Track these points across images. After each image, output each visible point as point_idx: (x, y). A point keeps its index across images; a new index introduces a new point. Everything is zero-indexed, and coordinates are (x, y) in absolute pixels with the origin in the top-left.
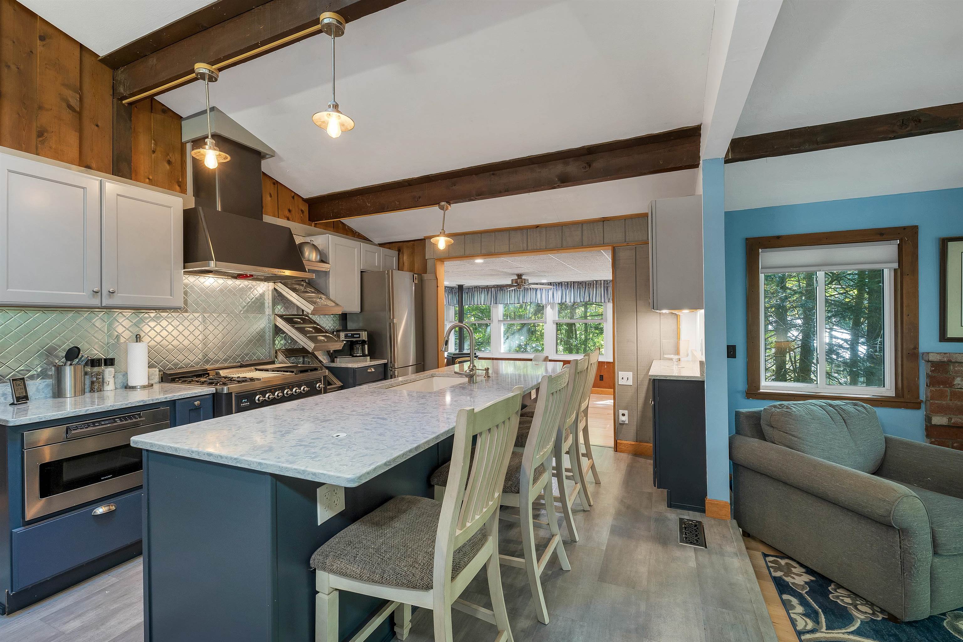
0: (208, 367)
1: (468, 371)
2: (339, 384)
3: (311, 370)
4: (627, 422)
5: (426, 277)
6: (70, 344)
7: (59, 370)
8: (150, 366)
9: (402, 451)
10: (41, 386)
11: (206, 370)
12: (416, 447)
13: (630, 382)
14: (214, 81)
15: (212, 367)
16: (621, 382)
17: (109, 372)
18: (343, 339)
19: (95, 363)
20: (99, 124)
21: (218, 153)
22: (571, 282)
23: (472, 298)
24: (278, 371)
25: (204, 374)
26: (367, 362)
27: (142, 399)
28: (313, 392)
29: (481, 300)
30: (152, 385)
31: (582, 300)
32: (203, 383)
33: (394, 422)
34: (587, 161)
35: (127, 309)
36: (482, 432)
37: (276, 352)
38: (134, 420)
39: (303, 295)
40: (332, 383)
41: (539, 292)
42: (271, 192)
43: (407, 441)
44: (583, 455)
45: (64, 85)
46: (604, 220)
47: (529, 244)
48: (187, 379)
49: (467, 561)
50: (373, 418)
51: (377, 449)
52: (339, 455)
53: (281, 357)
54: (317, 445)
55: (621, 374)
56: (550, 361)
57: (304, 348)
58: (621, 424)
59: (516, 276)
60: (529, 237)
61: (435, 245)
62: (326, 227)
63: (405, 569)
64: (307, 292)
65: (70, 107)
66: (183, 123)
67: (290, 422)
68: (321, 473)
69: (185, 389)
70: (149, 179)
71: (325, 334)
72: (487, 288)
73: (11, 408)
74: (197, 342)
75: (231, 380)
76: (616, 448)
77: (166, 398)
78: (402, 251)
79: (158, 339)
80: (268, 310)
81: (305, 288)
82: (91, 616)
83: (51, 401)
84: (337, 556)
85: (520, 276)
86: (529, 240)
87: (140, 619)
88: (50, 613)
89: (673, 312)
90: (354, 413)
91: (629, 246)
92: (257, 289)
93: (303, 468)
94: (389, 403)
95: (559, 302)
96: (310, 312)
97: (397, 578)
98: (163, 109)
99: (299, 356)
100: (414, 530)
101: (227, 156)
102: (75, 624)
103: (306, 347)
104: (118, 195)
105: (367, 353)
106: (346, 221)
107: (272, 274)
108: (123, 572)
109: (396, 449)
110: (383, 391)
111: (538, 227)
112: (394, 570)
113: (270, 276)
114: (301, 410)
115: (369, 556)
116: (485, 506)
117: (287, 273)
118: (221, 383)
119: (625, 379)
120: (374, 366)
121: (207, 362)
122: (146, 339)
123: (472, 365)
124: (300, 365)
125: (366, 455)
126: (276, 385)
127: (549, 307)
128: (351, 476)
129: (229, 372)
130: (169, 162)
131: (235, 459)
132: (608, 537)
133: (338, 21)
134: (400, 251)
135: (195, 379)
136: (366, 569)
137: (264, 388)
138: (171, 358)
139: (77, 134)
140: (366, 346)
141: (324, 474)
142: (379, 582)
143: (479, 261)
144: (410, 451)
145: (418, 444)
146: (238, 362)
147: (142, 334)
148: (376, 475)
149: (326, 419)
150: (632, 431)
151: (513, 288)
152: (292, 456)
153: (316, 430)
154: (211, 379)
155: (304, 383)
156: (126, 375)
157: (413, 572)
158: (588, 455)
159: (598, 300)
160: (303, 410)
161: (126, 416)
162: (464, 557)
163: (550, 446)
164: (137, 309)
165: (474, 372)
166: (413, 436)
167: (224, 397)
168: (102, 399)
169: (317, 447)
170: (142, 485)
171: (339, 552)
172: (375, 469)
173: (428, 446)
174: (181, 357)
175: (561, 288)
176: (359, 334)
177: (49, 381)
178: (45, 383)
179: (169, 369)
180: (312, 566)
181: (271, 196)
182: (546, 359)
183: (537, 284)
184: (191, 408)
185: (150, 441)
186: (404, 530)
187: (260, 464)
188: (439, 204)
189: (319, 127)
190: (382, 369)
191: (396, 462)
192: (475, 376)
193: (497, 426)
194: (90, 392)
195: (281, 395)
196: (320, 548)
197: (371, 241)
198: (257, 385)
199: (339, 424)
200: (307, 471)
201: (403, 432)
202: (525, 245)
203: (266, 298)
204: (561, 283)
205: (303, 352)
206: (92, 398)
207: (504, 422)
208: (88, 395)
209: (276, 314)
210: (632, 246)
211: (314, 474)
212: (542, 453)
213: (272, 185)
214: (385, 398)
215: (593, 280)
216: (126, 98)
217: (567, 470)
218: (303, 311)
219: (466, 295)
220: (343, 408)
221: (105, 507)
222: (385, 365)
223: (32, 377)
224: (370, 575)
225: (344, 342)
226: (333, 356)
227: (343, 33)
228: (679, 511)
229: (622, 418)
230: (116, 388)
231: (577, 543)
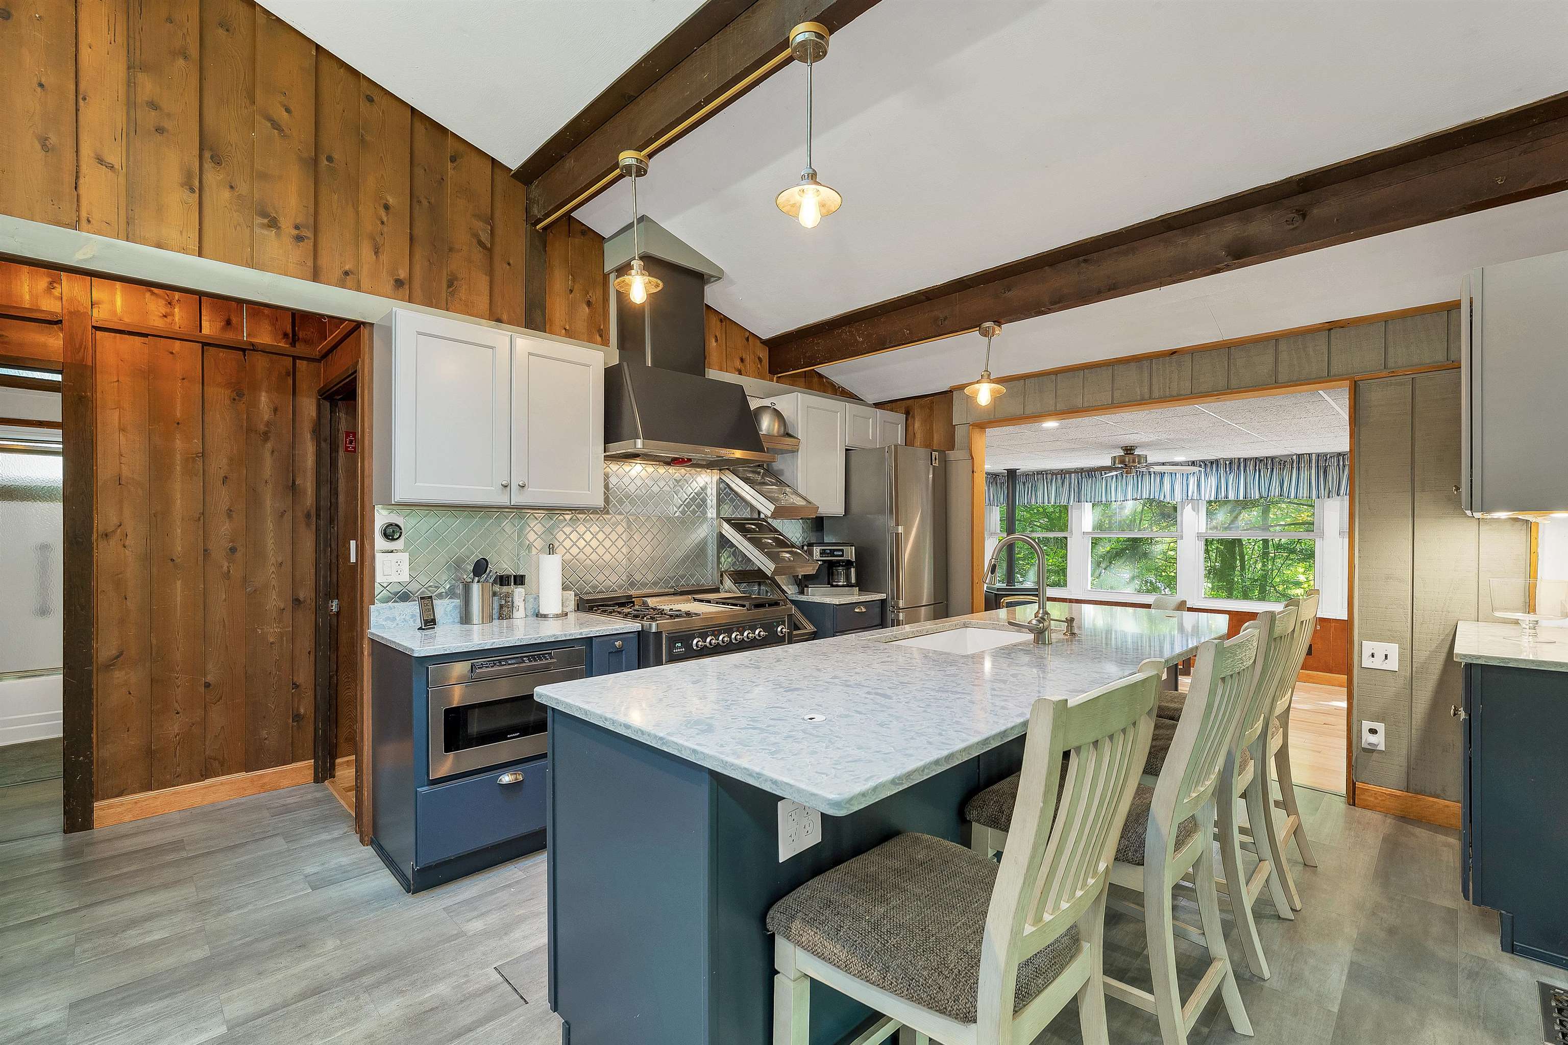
0: (632, 592)
1: (1034, 622)
2: (811, 628)
3: (770, 605)
4: (1382, 747)
5: (952, 455)
6: (479, 555)
7: (467, 587)
8: (565, 588)
9: (922, 760)
10: (449, 608)
11: (630, 597)
12: (947, 756)
13: (1393, 664)
14: (643, 175)
15: (639, 592)
16: (1367, 662)
17: (519, 593)
18: (818, 558)
19: (503, 580)
20: (511, 262)
21: (647, 278)
22: (1239, 459)
23: (1033, 492)
24: (724, 604)
25: (628, 602)
26: (853, 596)
27: (553, 633)
28: (772, 640)
29: (1050, 495)
30: (566, 614)
31: (1264, 494)
32: (626, 615)
33: (904, 703)
34: (1297, 208)
35: (539, 509)
36: (1080, 747)
37: (722, 576)
38: (544, 662)
39: (757, 487)
40: (800, 626)
41: (1167, 480)
42: (717, 334)
43: (930, 743)
44: (1277, 804)
45: (474, 216)
46: (1331, 327)
47: (1155, 388)
48: (607, 608)
49: (1043, 985)
50: (868, 693)
51: (878, 752)
52: (814, 753)
53: (728, 583)
54: (779, 731)
55: (1368, 646)
56: (1191, 609)
57: (760, 569)
58: (1365, 750)
59: (1122, 451)
60: (1154, 374)
61: (970, 400)
62: (793, 381)
63: (925, 973)
64: (764, 484)
65: (481, 243)
66: (607, 246)
67: (739, 687)
68: (785, 783)
69: (604, 623)
70: (565, 329)
71: (790, 549)
72: (1063, 474)
73: (419, 633)
74: (620, 556)
75: (662, 612)
76: (1353, 796)
77: (581, 634)
78: (911, 413)
79: (574, 551)
80: (711, 513)
81: (762, 478)
82: (494, 919)
83: (458, 627)
84: (808, 921)
85: (1129, 450)
86: (1154, 381)
87: (543, 939)
88: (454, 903)
89: (1522, 516)
90: (836, 680)
91: (1397, 378)
92: (697, 480)
93: (757, 769)
94: (894, 668)
95: (1212, 499)
96: (769, 514)
97: (909, 986)
98: (582, 230)
99: (752, 582)
100: (940, 903)
101: (659, 282)
102: (477, 925)
103: (763, 568)
104: (530, 354)
105: (853, 581)
106: (822, 369)
107: (718, 457)
108: (531, 866)
109: (911, 755)
110: (883, 646)
111: (1175, 352)
112: (905, 970)
113: (713, 461)
114: (755, 668)
115: (861, 934)
116: (1079, 886)
117: (738, 454)
118: (649, 617)
119: (1380, 656)
120: (865, 604)
121: (632, 585)
122: (561, 550)
123: (1041, 612)
124: (754, 596)
125: (859, 760)
126: (720, 625)
127: (1188, 509)
128: (834, 796)
129: (657, 602)
130: (589, 304)
131: (661, 739)
132: (1342, 986)
133: (818, 33)
134: (909, 414)
135: (616, 608)
136: (857, 956)
137: (704, 629)
138: (589, 577)
139: (488, 278)
140: (853, 570)
141: (791, 785)
142: (878, 985)
143: (1051, 424)
144: (937, 762)
145: (950, 751)
146: (670, 588)
147: (556, 544)
148: (877, 800)
149: (794, 686)
150: (1396, 768)
151: (1115, 473)
152: (741, 744)
153: (777, 705)
154: (636, 610)
155: (760, 624)
156: (537, 598)
157: (940, 982)
158: (1288, 804)
159: (1303, 492)
160: (758, 668)
161: (535, 655)
162: (1036, 976)
163: (1211, 781)
164: (551, 510)
165: (1046, 624)
166: (940, 734)
167: (652, 637)
168: (510, 628)
169: (779, 734)
170: (547, 753)
171: (811, 915)
172: (875, 789)
173: (967, 755)
174: (601, 578)
175: (1217, 470)
176: (842, 550)
177: (457, 602)
178: (453, 604)
179: (586, 593)
180: (770, 927)
181: (717, 340)
182: (1182, 606)
183: (1163, 464)
184: (611, 650)
185: (556, 697)
186: (921, 898)
187: (694, 751)
188: (979, 326)
189: (787, 213)
190: (877, 610)
191: (912, 780)
192: (1047, 632)
193: (1111, 737)
194: (499, 619)
195: (727, 641)
196: (782, 901)
197: (862, 400)
198: (697, 623)
199: (813, 698)
200: (764, 775)
201: (921, 725)
202: (1146, 390)
203: (709, 491)
204: (1217, 461)
205: (758, 576)
206: (501, 627)
207: (1124, 731)
208: (496, 622)
209: (722, 518)
210: (1404, 377)
211: (775, 782)
212: (1194, 795)
213: (719, 323)
214: (887, 659)
215: (1290, 453)
216: (540, 221)
217: (1242, 831)
218: (759, 513)
219: (1022, 486)
220: (819, 670)
221: (511, 774)
222: (883, 602)
223: (440, 596)
224: (863, 969)
225: (820, 563)
226: (803, 583)
227: (825, 53)
228: (1537, 966)
229: (1368, 739)
230: (526, 616)
231: (1267, 984)
